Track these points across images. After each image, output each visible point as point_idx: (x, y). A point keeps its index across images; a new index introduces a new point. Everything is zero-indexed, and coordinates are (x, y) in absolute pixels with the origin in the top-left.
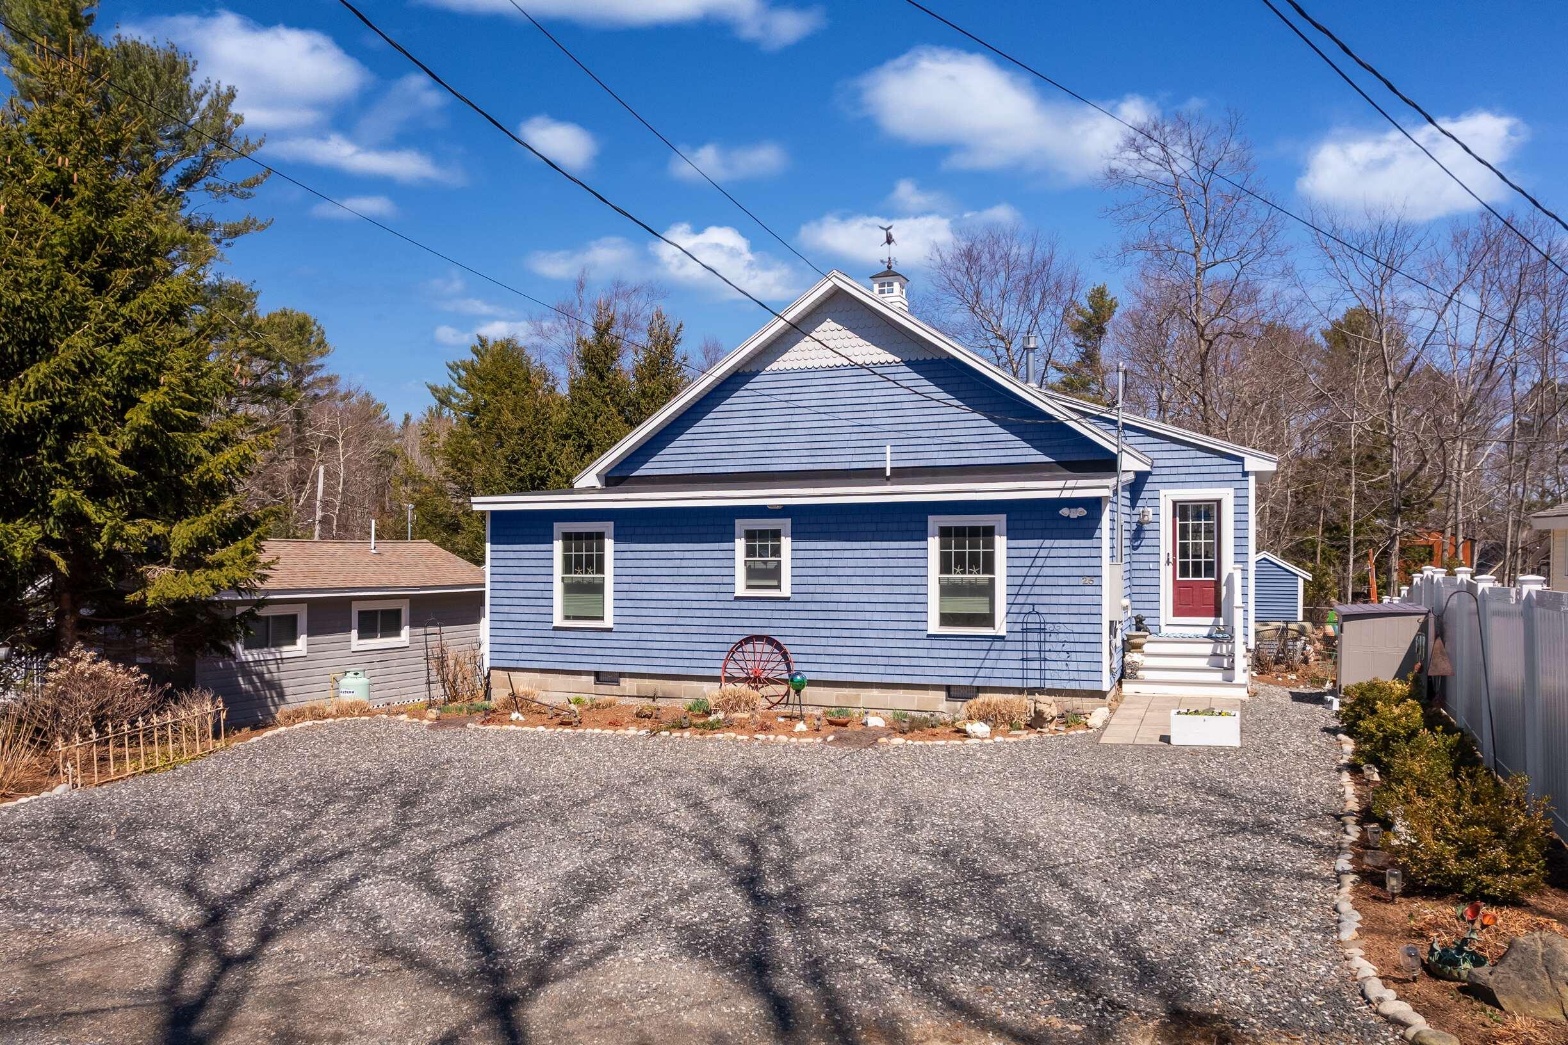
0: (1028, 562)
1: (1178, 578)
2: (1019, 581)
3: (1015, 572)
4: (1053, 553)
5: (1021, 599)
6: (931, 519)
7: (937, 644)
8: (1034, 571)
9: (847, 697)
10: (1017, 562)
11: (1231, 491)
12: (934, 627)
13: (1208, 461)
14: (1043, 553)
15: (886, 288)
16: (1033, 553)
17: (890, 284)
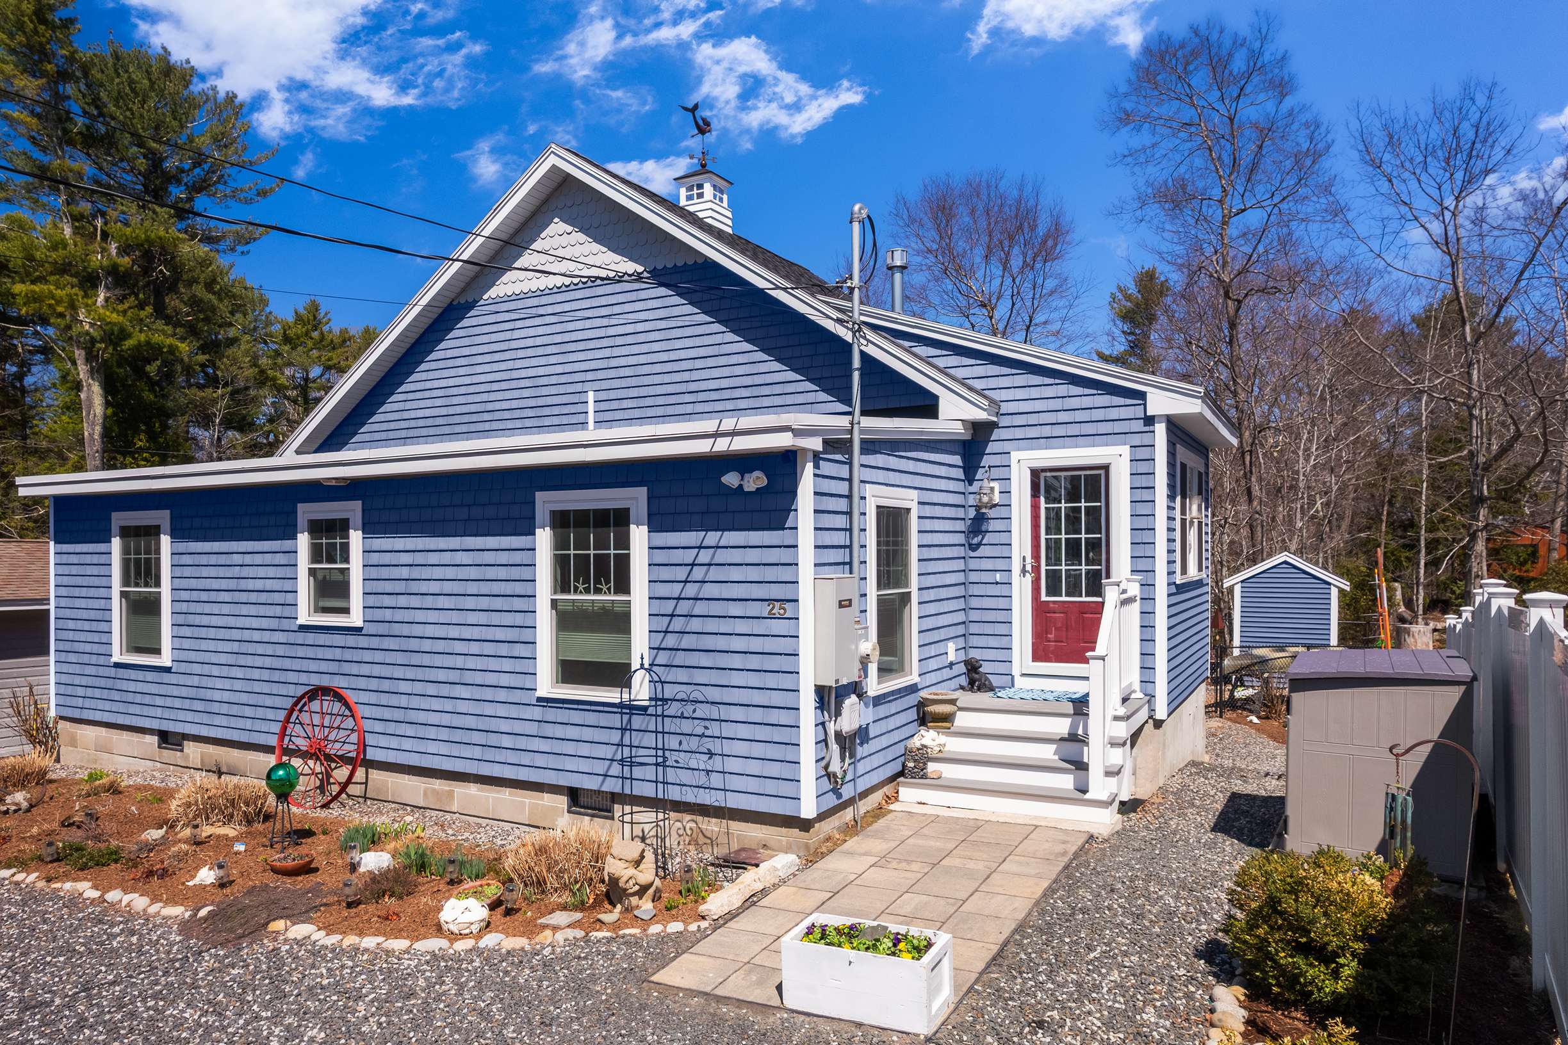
0: (681, 573)
1: (1044, 598)
2: (668, 607)
3: (663, 590)
4: (722, 556)
5: (671, 641)
6: (540, 496)
7: (552, 714)
8: (691, 590)
9: (436, 793)
10: (665, 573)
11: (1125, 450)
12: (546, 684)
13: (1087, 402)
14: (704, 556)
15: (695, 191)
16: (689, 556)
17: (700, 186)
